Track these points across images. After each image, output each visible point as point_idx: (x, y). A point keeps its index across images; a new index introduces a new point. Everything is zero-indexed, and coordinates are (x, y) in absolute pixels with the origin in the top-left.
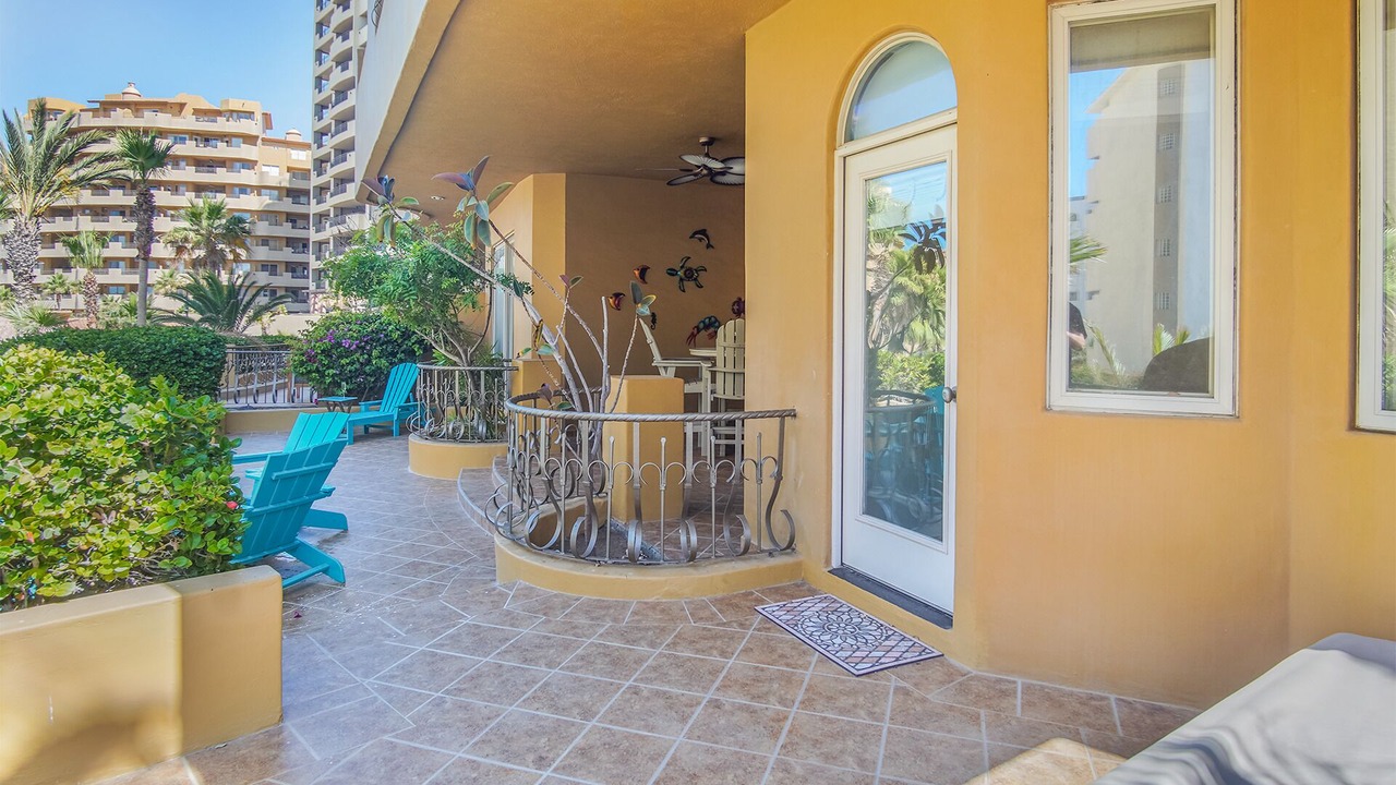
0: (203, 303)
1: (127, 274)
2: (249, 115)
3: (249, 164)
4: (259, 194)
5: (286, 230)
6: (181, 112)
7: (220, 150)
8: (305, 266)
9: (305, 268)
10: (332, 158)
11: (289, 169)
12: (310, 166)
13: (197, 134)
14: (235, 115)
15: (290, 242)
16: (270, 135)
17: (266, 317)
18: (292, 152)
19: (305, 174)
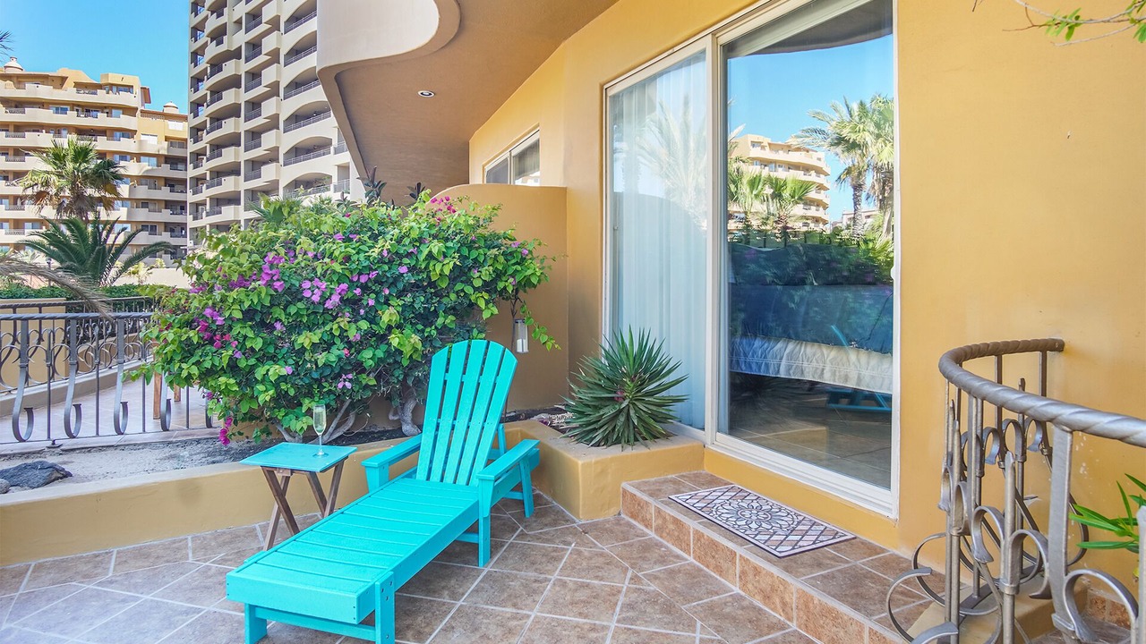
0: (64, 251)
1: (11, 234)
2: (129, 88)
3: (128, 133)
4: (139, 161)
5: (164, 193)
6: (62, 85)
7: (101, 120)
8: (183, 226)
9: (182, 229)
10: (208, 125)
11: (167, 139)
12: (186, 135)
13: (78, 106)
14: (115, 89)
15: (169, 204)
16: (148, 107)
17: (141, 267)
18: (169, 122)
19: (182, 143)
